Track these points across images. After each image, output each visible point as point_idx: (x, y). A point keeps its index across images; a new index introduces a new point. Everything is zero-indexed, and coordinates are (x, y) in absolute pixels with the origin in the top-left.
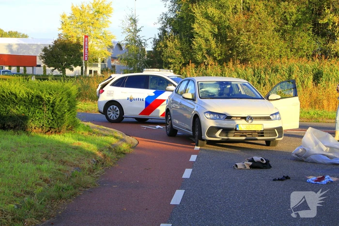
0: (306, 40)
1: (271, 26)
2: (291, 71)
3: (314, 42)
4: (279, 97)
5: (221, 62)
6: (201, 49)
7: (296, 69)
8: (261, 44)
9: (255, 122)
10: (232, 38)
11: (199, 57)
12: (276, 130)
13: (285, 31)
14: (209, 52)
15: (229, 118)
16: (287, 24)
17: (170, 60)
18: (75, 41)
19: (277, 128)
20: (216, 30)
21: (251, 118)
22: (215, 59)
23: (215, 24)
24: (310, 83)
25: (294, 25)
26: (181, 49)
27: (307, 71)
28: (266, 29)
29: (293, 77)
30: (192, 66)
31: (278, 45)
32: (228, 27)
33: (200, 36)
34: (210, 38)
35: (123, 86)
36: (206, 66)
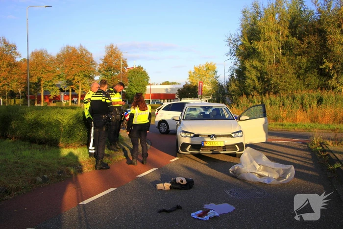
0: (313, 79)
1: (291, 71)
2: (303, 98)
3: (318, 80)
4: (248, 118)
5: (261, 94)
6: (249, 86)
7: (306, 96)
8: (285, 82)
9: (218, 139)
10: (268, 79)
11: (249, 91)
12: (236, 145)
13: (300, 74)
14: (254, 88)
15: (196, 136)
16: (301, 69)
17: (233, 93)
18: (194, 85)
19: (238, 144)
20: (259, 75)
21: (216, 136)
22: (258, 92)
23: (258, 70)
24: (314, 105)
25: (305, 69)
26: (239, 87)
27: (313, 97)
28: (288, 73)
29: (304, 101)
30: (244, 96)
31: (295, 82)
32: (266, 73)
33: (249, 79)
34: (256, 80)
35: (169, 110)
36: (253, 96)
